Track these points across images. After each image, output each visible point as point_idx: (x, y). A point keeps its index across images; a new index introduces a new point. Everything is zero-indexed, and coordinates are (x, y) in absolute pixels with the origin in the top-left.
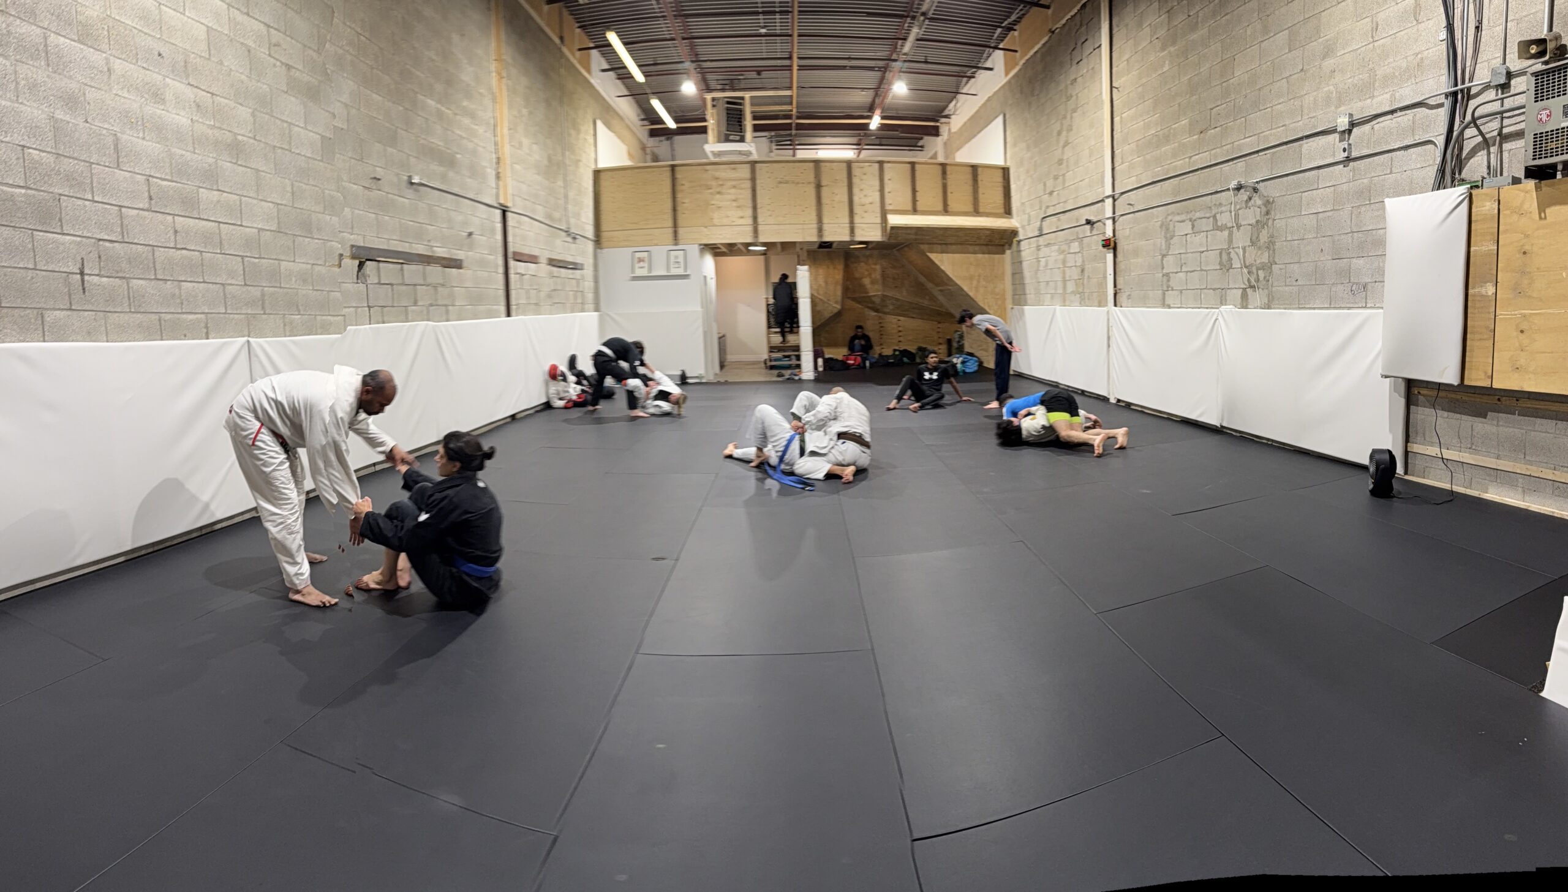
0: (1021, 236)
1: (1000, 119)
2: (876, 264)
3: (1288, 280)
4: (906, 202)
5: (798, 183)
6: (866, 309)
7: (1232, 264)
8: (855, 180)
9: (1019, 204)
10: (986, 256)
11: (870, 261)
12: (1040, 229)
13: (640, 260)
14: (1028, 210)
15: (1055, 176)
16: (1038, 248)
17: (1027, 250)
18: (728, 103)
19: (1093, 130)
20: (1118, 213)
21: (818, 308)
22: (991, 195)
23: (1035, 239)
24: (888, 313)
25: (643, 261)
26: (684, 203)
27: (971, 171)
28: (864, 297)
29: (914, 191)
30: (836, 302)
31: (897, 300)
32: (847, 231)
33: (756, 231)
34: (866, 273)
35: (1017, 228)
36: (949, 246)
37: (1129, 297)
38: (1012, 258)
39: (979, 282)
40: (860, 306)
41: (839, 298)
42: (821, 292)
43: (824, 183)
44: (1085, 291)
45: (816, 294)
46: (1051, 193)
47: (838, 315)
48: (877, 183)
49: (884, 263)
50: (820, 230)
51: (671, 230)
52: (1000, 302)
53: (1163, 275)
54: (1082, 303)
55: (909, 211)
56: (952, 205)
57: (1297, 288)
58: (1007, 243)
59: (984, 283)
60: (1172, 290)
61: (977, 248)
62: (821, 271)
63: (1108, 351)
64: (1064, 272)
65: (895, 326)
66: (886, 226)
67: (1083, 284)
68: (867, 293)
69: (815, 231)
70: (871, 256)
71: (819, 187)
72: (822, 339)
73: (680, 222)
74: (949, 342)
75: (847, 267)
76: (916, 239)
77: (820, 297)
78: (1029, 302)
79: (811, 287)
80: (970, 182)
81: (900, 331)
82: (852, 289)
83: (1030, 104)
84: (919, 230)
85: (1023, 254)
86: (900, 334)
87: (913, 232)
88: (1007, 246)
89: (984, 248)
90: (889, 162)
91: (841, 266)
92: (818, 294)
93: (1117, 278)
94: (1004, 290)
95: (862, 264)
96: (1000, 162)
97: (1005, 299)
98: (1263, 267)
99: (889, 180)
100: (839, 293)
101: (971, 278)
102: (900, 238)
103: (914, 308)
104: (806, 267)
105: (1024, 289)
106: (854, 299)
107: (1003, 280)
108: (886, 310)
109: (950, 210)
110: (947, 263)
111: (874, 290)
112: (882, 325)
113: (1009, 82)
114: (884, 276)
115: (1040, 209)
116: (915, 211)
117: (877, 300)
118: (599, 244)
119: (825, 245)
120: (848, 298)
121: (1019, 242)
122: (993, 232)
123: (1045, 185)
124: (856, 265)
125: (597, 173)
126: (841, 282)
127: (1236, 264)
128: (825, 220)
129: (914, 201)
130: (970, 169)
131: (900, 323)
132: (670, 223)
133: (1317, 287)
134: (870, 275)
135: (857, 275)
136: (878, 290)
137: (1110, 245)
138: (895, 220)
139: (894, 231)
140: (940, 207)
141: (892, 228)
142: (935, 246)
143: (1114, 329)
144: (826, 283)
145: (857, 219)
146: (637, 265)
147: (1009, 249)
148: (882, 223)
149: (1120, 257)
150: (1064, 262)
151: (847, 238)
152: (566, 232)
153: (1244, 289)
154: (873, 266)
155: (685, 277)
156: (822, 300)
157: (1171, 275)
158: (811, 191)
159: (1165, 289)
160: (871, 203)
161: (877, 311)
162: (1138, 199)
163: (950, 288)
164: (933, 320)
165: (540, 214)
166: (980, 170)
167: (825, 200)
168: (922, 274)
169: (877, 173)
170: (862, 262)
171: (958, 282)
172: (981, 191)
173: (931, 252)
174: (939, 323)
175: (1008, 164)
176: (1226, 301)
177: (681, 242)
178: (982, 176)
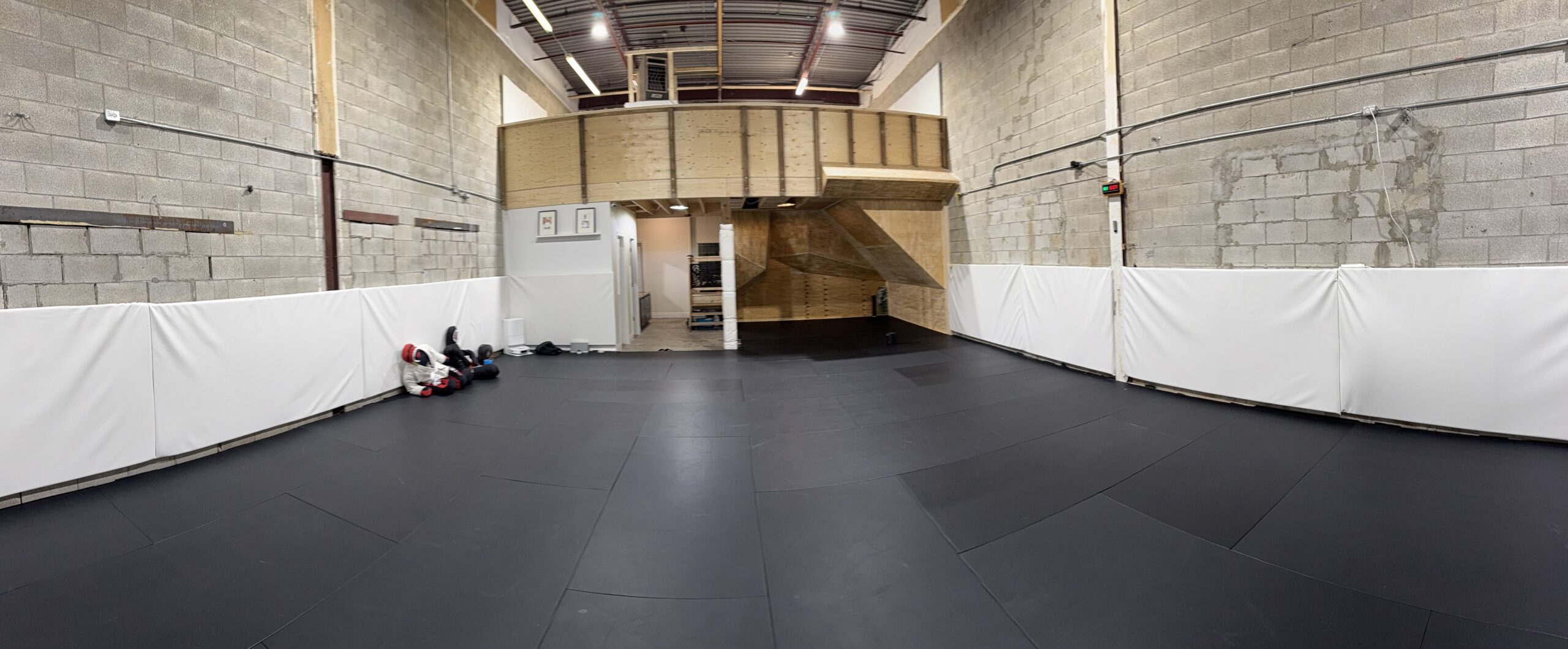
0: (963, 190)
1: (936, 68)
2: (803, 224)
3: (1467, 231)
4: (843, 155)
5: (722, 132)
6: (791, 269)
7: (1358, 213)
8: (787, 130)
9: (960, 156)
10: (924, 212)
11: (797, 222)
12: (993, 180)
13: (545, 220)
14: (973, 161)
15: (1015, 118)
16: (989, 201)
17: (972, 206)
18: (650, 60)
19: (1080, 55)
20: (1126, 152)
21: (742, 269)
22: (929, 148)
23: (986, 191)
24: (814, 272)
25: (549, 221)
26: (594, 157)
27: (908, 122)
28: (789, 257)
29: (851, 142)
30: (761, 263)
31: (824, 259)
32: (777, 186)
33: (674, 186)
34: (792, 233)
35: (958, 182)
36: (886, 202)
37: (1150, 254)
38: (950, 214)
39: (916, 239)
40: (786, 266)
41: (764, 259)
42: (746, 253)
43: (751, 132)
44: (1067, 247)
45: (740, 255)
46: (1009, 138)
47: (763, 275)
48: (811, 133)
49: (812, 224)
50: (746, 185)
51: (580, 187)
52: (937, 261)
53: (1219, 227)
54: (1062, 261)
55: (846, 163)
56: (891, 158)
57: (1487, 240)
58: (944, 198)
59: (921, 241)
60: (1237, 245)
61: (915, 204)
62: (746, 232)
63: (1113, 320)
64: (1031, 226)
65: (821, 285)
66: (821, 179)
67: (1063, 239)
68: (793, 253)
69: (740, 186)
70: (798, 216)
71: (745, 136)
72: (746, 299)
73: (589, 179)
74: (874, 298)
75: (772, 227)
76: (853, 195)
77: (745, 257)
78: (974, 259)
79: (735, 248)
80: (908, 134)
81: (826, 290)
82: (777, 249)
83: (976, 44)
84: (858, 183)
85: (966, 208)
86: (826, 292)
87: (852, 185)
88: (944, 202)
89: (922, 204)
90: (824, 110)
91: (766, 227)
92: (743, 254)
93: (1127, 231)
94: (941, 248)
95: (789, 224)
96: (936, 113)
97: (942, 258)
98: (1419, 215)
99: (825, 129)
100: (764, 253)
101: (909, 236)
102: (835, 193)
103: (840, 267)
104: (730, 226)
105: (967, 246)
106: (779, 259)
107: (941, 237)
108: (812, 269)
109: (888, 163)
110: (886, 220)
111: (800, 249)
112: (807, 284)
113: (947, 28)
114: (811, 236)
115: (992, 158)
116: (852, 163)
117: (804, 260)
118: (505, 205)
119: (751, 203)
120: (772, 258)
121: (961, 196)
122: (934, 185)
123: (999, 130)
124: (782, 225)
125: (502, 130)
126: (766, 242)
127: (1367, 211)
128: (752, 174)
129: (851, 153)
130: (907, 120)
131: (826, 282)
132: (579, 180)
133: (1523, 237)
134: (796, 235)
135: (783, 235)
136: (804, 250)
137: (1114, 190)
138: (830, 172)
139: (831, 185)
140: (878, 160)
141: (829, 181)
142: (872, 202)
143: (1125, 293)
144: (751, 243)
145: (788, 173)
146: (542, 226)
147: (947, 205)
148: (816, 177)
149: (1131, 206)
150: (1031, 215)
151: (776, 194)
152: (452, 190)
153: (1382, 244)
154: (800, 227)
155: (595, 237)
156: (746, 260)
157: (1233, 226)
158: (737, 141)
159: (1222, 242)
160: (804, 155)
161: (802, 270)
162: (1167, 133)
163: (883, 246)
164: (857, 278)
165: (402, 165)
166: (918, 120)
167: (752, 151)
168: (850, 233)
169: (811, 122)
170: (788, 222)
171: (897, 240)
172: (919, 143)
173: (869, 209)
174: (864, 280)
175: (945, 115)
176: (1346, 258)
177: (590, 199)
178: (920, 127)
